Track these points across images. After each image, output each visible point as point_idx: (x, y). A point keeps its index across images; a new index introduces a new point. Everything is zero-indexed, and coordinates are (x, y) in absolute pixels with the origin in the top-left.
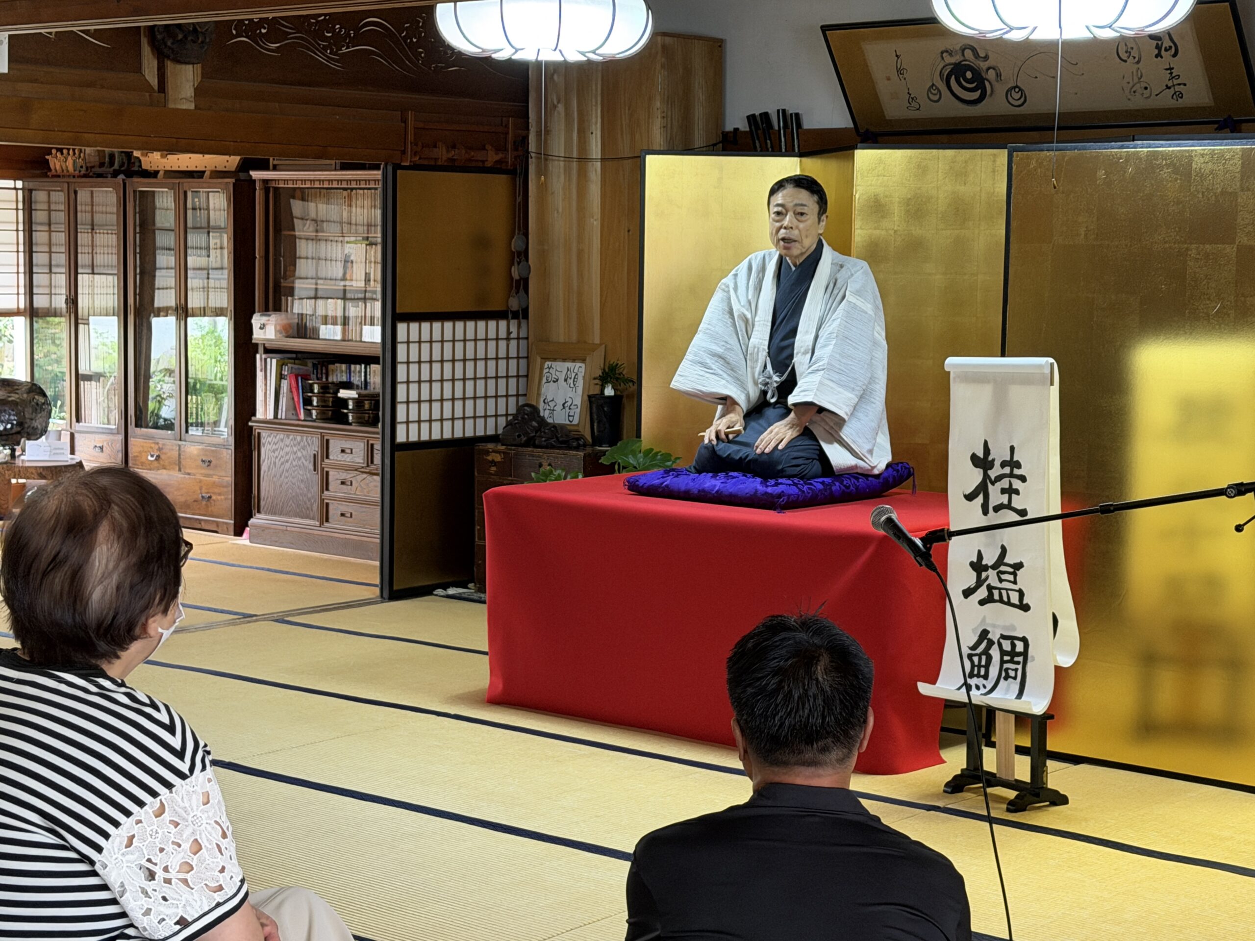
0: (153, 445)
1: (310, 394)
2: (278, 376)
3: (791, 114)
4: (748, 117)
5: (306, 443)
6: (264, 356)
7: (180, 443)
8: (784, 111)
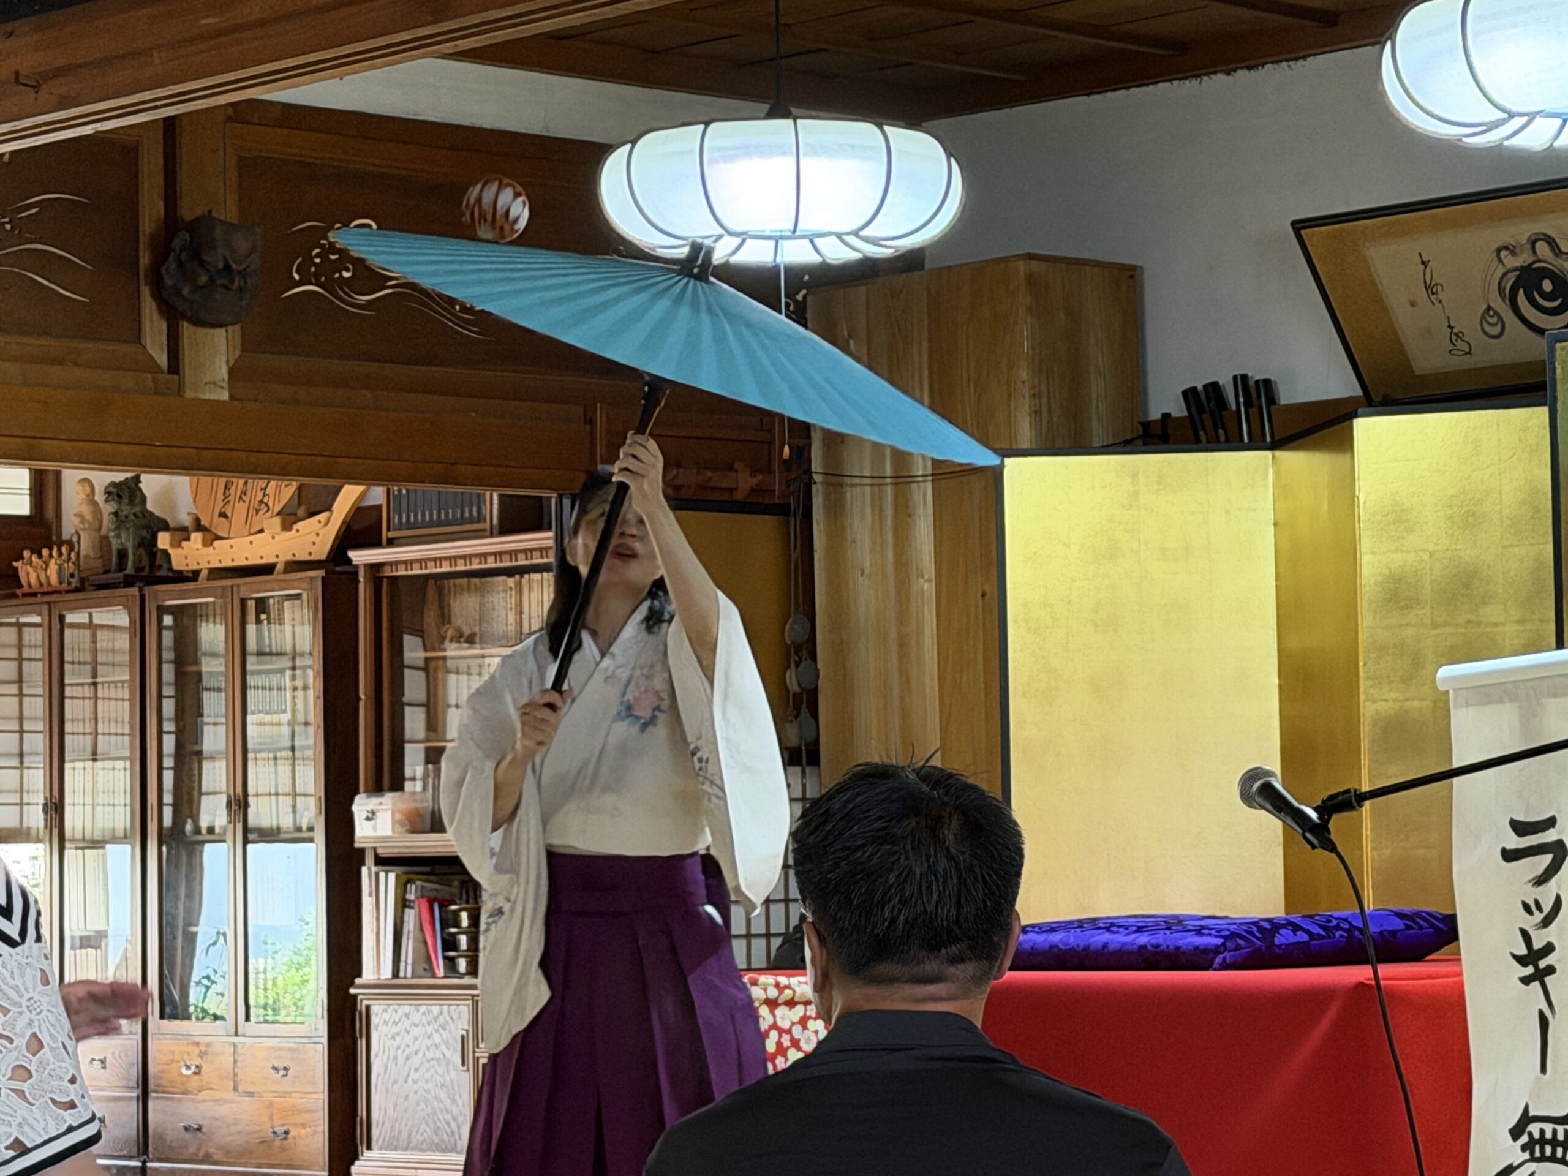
0: (190, 1048)
1: (453, 930)
2: (400, 903)
3: (1257, 382)
4: (1185, 393)
5: (448, 1018)
6: (374, 869)
7: (236, 1040)
8: (1244, 377)
